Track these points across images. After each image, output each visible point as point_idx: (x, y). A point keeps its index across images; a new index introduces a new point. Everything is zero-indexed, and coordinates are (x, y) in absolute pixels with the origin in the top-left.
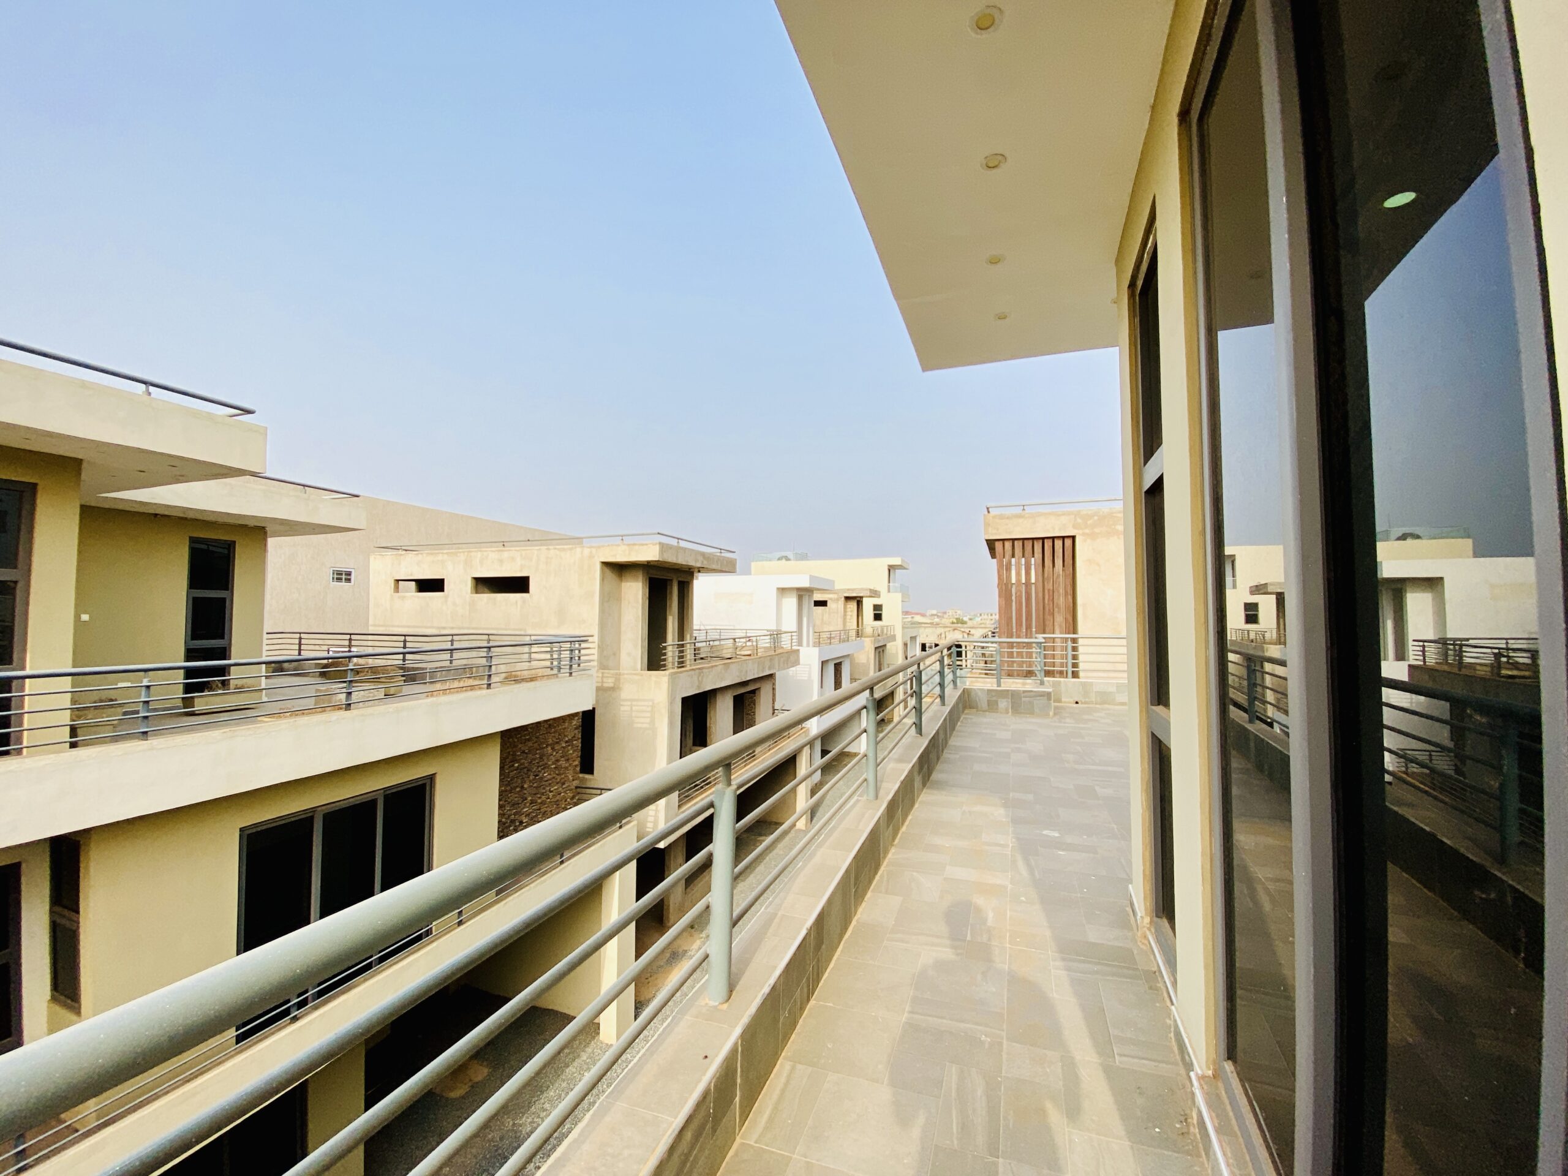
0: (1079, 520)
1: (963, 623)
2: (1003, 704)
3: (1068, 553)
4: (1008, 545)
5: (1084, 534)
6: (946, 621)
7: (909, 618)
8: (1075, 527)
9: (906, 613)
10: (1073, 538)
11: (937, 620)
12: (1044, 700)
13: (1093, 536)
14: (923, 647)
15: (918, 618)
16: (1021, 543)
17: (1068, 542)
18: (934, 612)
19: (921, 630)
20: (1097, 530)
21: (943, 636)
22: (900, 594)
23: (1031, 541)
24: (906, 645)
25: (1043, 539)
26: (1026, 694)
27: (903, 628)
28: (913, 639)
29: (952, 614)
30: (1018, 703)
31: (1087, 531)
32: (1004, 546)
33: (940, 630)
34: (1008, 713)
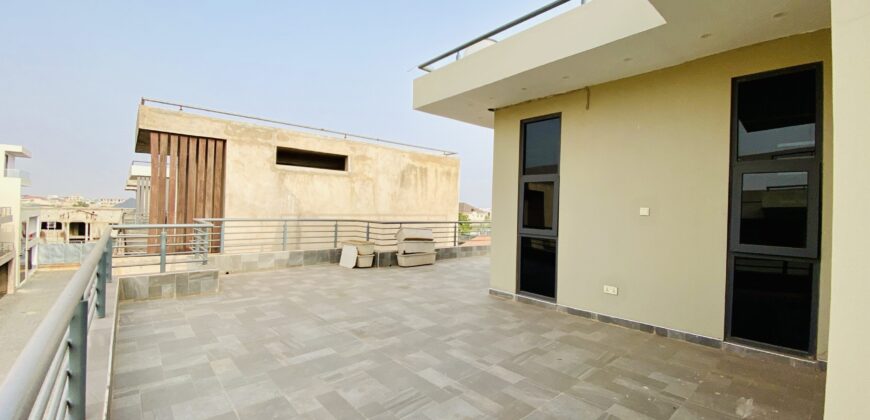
0: (229, 128)
1: (85, 205)
2: (167, 289)
3: (219, 153)
4: (164, 138)
5: (232, 140)
6: (68, 204)
7: (28, 202)
8: (226, 132)
9: (25, 197)
10: (224, 141)
11: (58, 203)
12: (211, 280)
13: (240, 143)
14: (44, 225)
15: (37, 201)
16: (176, 138)
17: (220, 144)
18: (56, 197)
19: (42, 211)
20: (243, 139)
21: (66, 216)
22: (19, 180)
23: (186, 139)
24: (24, 224)
25: (198, 138)
26: (193, 276)
27: (22, 209)
28: (33, 219)
29: (74, 198)
30: (183, 285)
31: (236, 138)
32: (159, 140)
33: (61, 212)
34: (172, 297)
